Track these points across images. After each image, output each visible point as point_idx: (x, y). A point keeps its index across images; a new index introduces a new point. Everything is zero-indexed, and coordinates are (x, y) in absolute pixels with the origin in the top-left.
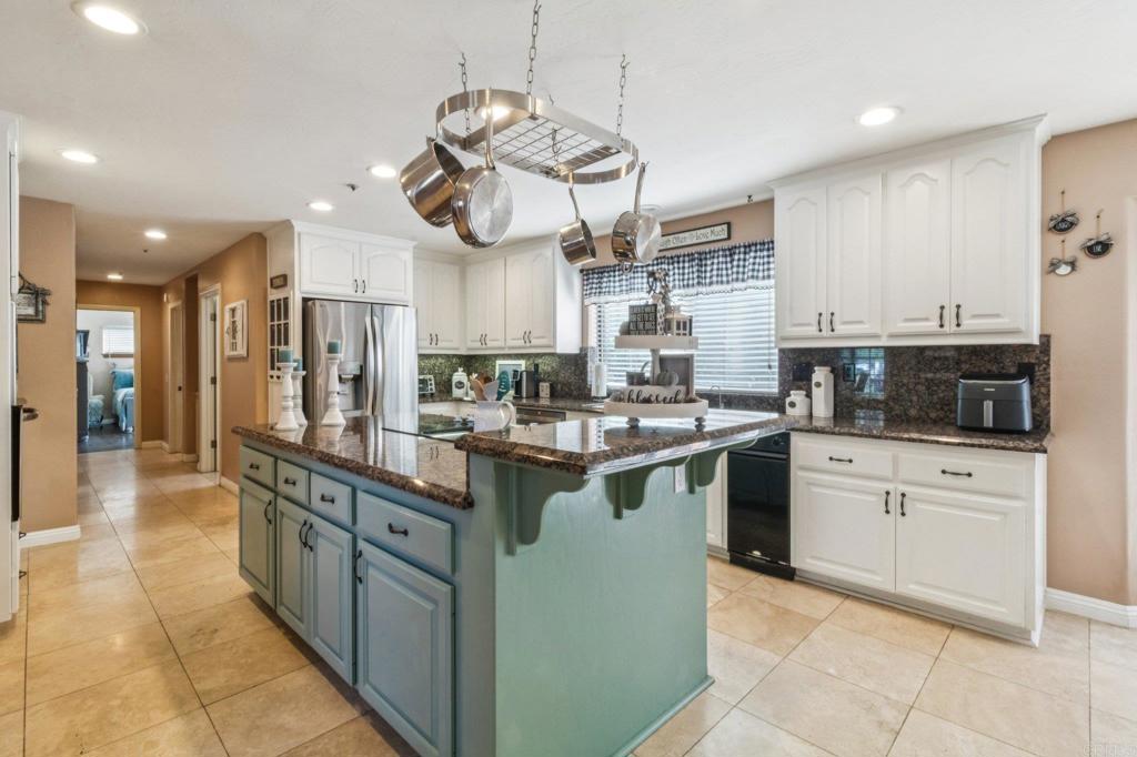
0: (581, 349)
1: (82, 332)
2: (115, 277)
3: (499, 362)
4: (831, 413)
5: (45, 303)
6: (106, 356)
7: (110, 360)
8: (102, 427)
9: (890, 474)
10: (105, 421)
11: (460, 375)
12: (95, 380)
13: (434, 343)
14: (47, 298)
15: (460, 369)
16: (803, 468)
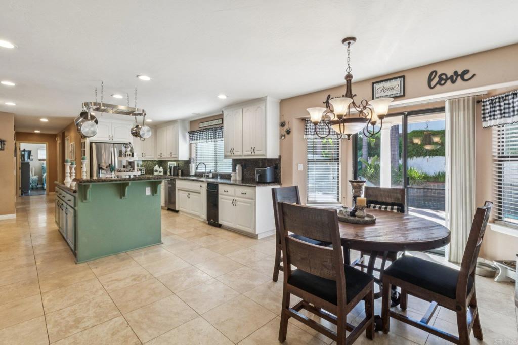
0: (190, 159)
1: (28, 151)
2: (37, 131)
3: (169, 163)
4: (241, 179)
5: (4, 144)
6: (40, 160)
7: (41, 162)
8: (37, 188)
9: (234, 195)
10: (39, 186)
11: (156, 168)
12: (35, 170)
13: (144, 156)
14: (5, 143)
15: (157, 166)
16: (221, 194)
